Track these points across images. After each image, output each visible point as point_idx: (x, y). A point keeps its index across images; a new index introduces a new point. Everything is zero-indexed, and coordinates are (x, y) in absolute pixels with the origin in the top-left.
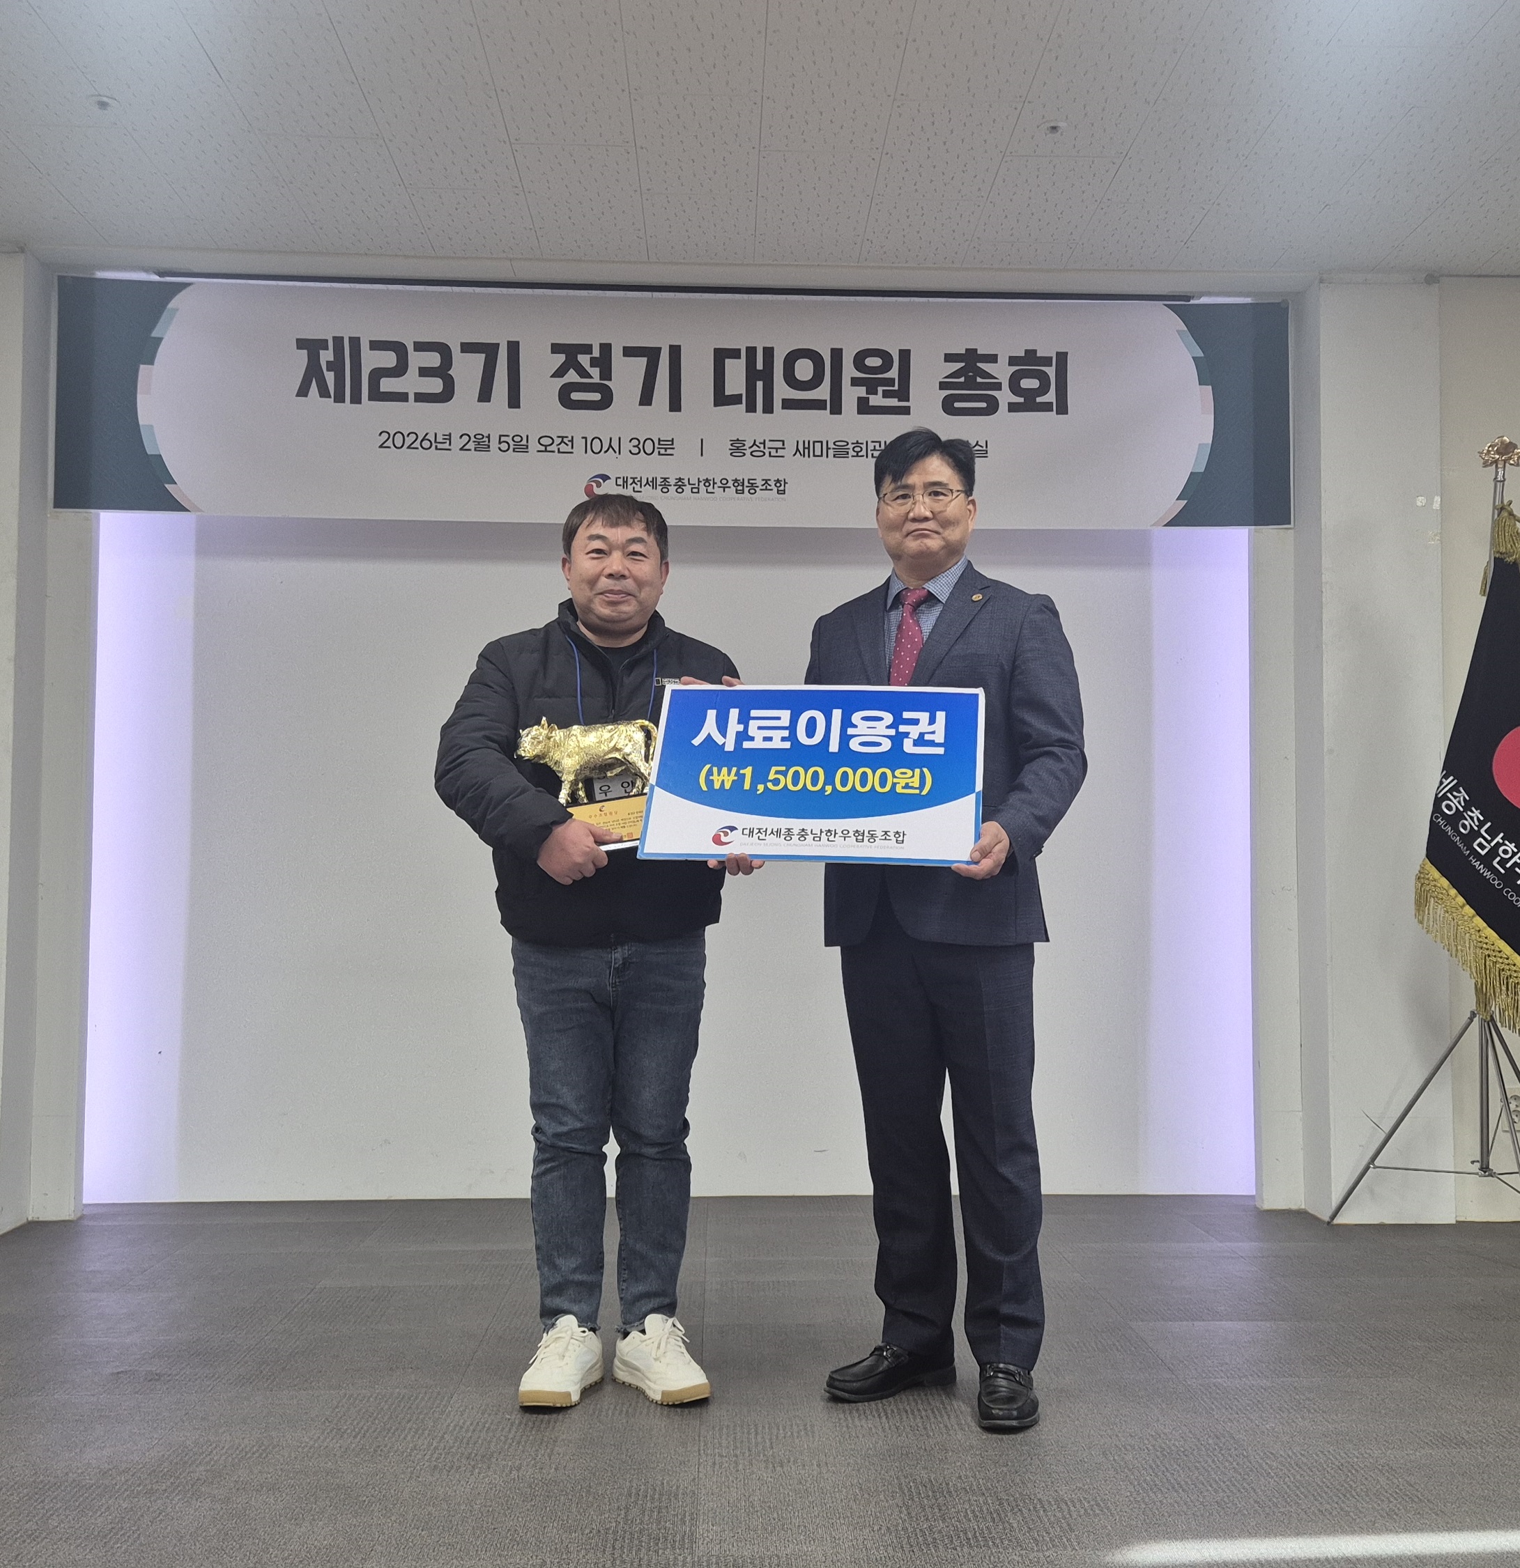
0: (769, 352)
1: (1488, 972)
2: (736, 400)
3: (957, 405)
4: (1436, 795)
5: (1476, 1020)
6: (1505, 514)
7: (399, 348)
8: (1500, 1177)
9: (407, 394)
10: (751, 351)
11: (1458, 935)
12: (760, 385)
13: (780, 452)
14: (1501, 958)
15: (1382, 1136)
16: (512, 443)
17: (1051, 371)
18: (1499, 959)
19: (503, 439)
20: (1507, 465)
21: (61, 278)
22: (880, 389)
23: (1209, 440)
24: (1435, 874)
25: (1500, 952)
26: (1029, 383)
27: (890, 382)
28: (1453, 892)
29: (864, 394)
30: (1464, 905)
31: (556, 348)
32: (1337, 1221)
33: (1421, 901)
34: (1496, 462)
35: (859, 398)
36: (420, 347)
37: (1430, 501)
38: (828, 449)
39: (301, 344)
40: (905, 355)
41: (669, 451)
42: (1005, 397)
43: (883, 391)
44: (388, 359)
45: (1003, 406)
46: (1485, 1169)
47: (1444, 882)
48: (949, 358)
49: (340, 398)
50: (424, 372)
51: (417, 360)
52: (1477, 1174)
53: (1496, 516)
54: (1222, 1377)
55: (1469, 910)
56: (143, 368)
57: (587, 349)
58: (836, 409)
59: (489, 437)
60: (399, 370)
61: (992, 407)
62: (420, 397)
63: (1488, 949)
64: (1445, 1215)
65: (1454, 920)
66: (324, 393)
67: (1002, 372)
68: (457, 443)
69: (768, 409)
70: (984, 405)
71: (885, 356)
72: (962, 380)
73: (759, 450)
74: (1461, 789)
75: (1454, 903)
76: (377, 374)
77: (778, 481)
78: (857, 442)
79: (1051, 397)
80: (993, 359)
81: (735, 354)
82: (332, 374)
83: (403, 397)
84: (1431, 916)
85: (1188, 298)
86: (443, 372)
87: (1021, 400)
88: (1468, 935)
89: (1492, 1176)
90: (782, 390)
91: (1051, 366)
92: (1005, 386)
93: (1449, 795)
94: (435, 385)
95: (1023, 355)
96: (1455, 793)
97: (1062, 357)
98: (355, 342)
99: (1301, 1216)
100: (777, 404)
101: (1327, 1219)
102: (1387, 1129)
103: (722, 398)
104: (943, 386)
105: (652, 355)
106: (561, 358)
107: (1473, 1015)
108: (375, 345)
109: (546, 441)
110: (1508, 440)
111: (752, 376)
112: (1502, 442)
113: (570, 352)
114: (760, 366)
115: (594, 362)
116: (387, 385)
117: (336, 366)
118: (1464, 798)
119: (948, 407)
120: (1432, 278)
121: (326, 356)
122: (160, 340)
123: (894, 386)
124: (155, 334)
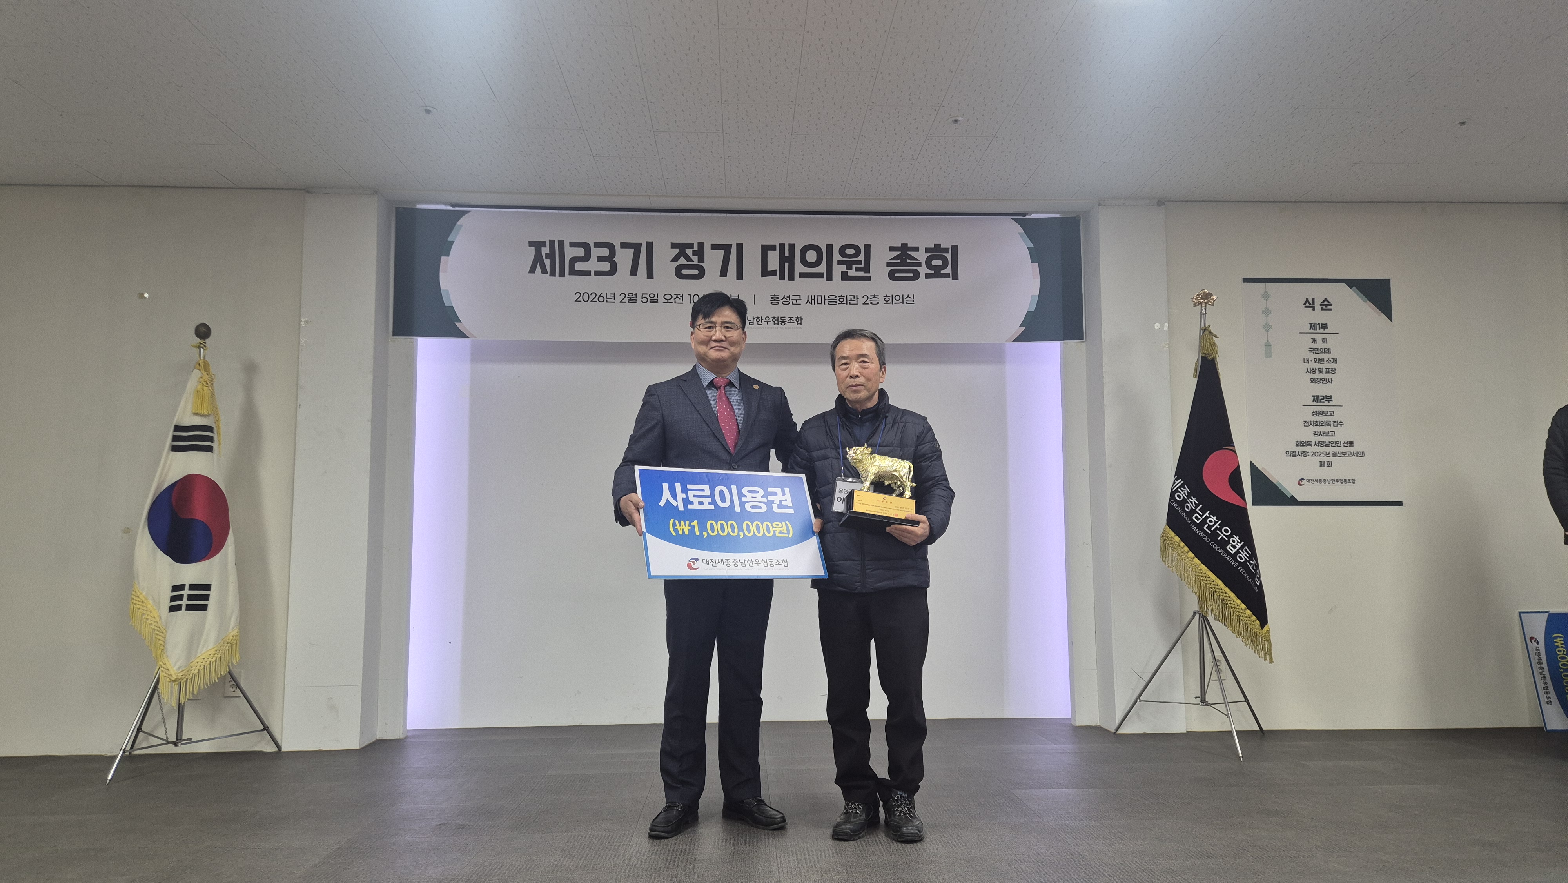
0: (792, 247)
1: (1202, 589)
2: (773, 273)
3: (897, 275)
4: (1172, 490)
5: (1196, 617)
6: (1207, 332)
7: (586, 246)
8: (1212, 705)
9: (590, 271)
10: (782, 246)
11: (1186, 568)
12: (787, 264)
13: (799, 302)
14: (1210, 581)
15: (1143, 684)
16: (649, 298)
17: (949, 256)
18: (1208, 582)
19: (644, 296)
20: (1207, 305)
21: (397, 209)
22: (854, 267)
23: (1036, 292)
24: (1172, 534)
25: (1209, 578)
26: (937, 263)
27: (860, 262)
28: (1182, 544)
29: (845, 270)
30: (1188, 552)
31: (674, 246)
32: (1120, 732)
33: (1164, 549)
34: (1201, 303)
35: (842, 272)
36: (597, 245)
37: (1162, 326)
38: (825, 300)
39: (531, 244)
40: (868, 248)
42: (923, 270)
43: (855, 267)
44: (580, 252)
45: (922, 276)
46: (1203, 701)
47: (1177, 539)
48: (892, 249)
49: (553, 274)
50: (600, 259)
51: (596, 252)
52: (1199, 704)
53: (1202, 334)
54: (1068, 820)
55: (1191, 555)
56: (443, 258)
57: (691, 246)
58: (830, 278)
59: (636, 295)
60: (586, 258)
61: (916, 276)
62: (598, 273)
63: (1202, 576)
64: (1181, 729)
65: (1183, 560)
66: (544, 271)
67: (921, 256)
68: (618, 298)
69: (792, 278)
70: (911, 275)
71: (857, 248)
72: (899, 261)
73: (787, 300)
74: (1186, 486)
75: (1182, 550)
76: (574, 260)
77: (797, 318)
78: (841, 296)
79: (949, 270)
80: (916, 249)
81: (773, 248)
82: (549, 260)
83: (588, 273)
84: (1170, 557)
85: (1024, 215)
86: (610, 259)
87: (932, 272)
88: (1191, 568)
89: (1208, 705)
90: (799, 268)
91: (949, 253)
92: (923, 264)
93: (1179, 489)
94: (606, 267)
95: (933, 247)
96: (1182, 489)
97: (955, 248)
98: (561, 243)
99: (1098, 730)
100: (796, 275)
101: (1113, 730)
102: (1147, 679)
103: (766, 273)
104: (889, 264)
105: (727, 248)
106: (677, 251)
107: (1195, 613)
108: (573, 245)
109: (668, 297)
110: (1208, 292)
111: (783, 259)
112: (1204, 293)
113: (681, 248)
114: (787, 254)
115: (694, 253)
116: (579, 266)
117: (551, 256)
118: (1187, 491)
119: (892, 276)
120: (1161, 203)
121: (545, 251)
122: (452, 242)
123: (861, 265)
124: (449, 239)
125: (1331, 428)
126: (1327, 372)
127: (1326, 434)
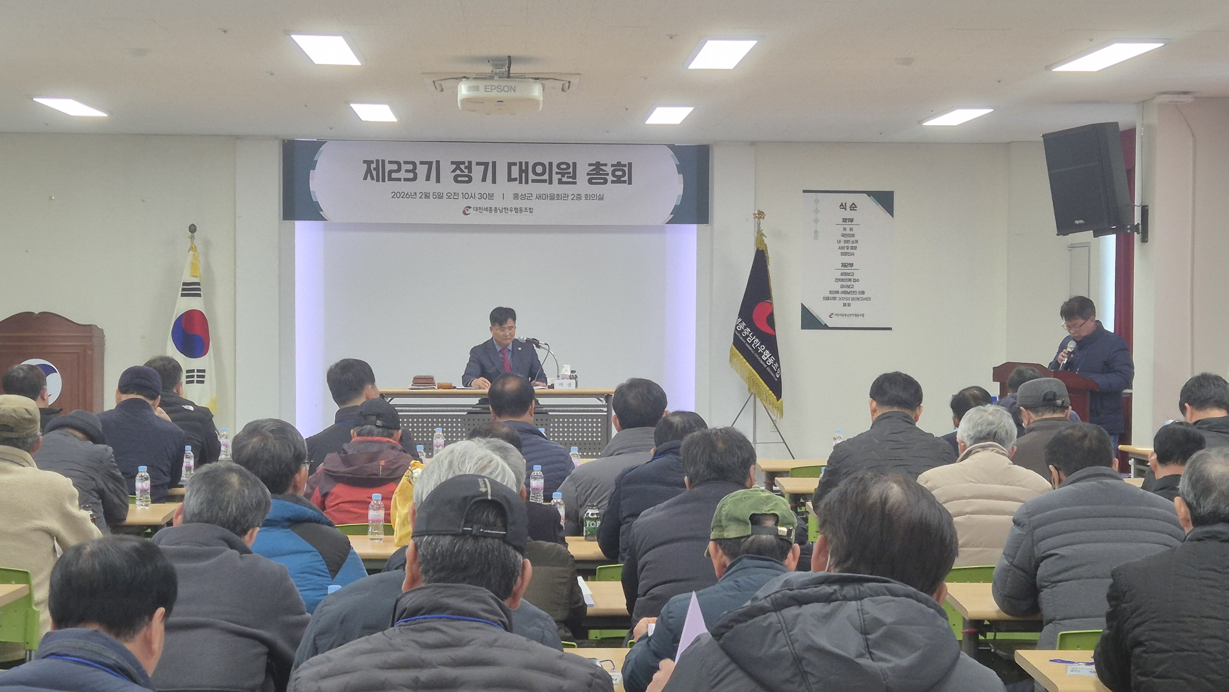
0: (527, 163)
2: (515, 179)
3: (593, 181)
4: (736, 324)
5: (752, 395)
6: (760, 234)
7: (398, 163)
9: (401, 179)
10: (521, 163)
11: (741, 368)
12: (524, 174)
13: (531, 198)
16: (437, 195)
17: (626, 169)
19: (434, 194)
20: (761, 218)
21: (284, 140)
22: (566, 176)
23: (681, 193)
24: (735, 349)
26: (619, 174)
28: (740, 355)
29: (560, 177)
31: (453, 163)
33: (732, 356)
34: (757, 217)
35: (559, 179)
36: (405, 163)
38: (547, 197)
39: (365, 162)
40: (575, 164)
41: (492, 198)
42: (610, 178)
44: (395, 167)
45: (609, 182)
47: (738, 352)
48: (590, 165)
49: (378, 180)
50: (407, 171)
51: (404, 167)
55: (745, 360)
56: (311, 171)
57: (463, 163)
58: (551, 182)
59: (429, 193)
60: (399, 170)
61: (605, 182)
62: (406, 180)
66: (372, 178)
67: (609, 169)
68: (419, 195)
69: (527, 182)
70: (603, 181)
71: (568, 165)
72: (595, 172)
73: (524, 197)
74: (744, 322)
75: (740, 358)
76: (391, 172)
77: (530, 208)
78: (558, 194)
79: (626, 178)
80: (606, 165)
81: (515, 164)
82: (375, 172)
83: (399, 180)
84: (733, 362)
85: (674, 144)
86: (413, 171)
87: (615, 179)
88: (743, 368)
90: (531, 176)
91: (626, 167)
92: (610, 175)
93: (740, 324)
94: (411, 175)
95: (617, 164)
96: (742, 323)
97: (631, 164)
98: (383, 161)
100: (530, 181)
103: (510, 179)
104: (588, 174)
105: (486, 165)
106: (454, 166)
108: (390, 162)
109: (449, 195)
110: (761, 210)
111: (521, 171)
113: (457, 164)
114: (524, 168)
115: (466, 168)
116: (394, 175)
117: (377, 169)
118: (745, 325)
119: (590, 182)
121: (373, 166)
122: (316, 161)
123: (570, 174)
124: (315, 159)
125: (852, 283)
126: (852, 248)
127: (848, 287)
